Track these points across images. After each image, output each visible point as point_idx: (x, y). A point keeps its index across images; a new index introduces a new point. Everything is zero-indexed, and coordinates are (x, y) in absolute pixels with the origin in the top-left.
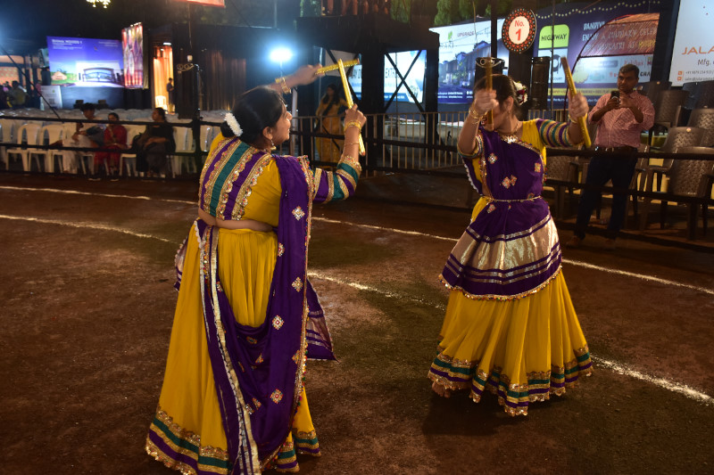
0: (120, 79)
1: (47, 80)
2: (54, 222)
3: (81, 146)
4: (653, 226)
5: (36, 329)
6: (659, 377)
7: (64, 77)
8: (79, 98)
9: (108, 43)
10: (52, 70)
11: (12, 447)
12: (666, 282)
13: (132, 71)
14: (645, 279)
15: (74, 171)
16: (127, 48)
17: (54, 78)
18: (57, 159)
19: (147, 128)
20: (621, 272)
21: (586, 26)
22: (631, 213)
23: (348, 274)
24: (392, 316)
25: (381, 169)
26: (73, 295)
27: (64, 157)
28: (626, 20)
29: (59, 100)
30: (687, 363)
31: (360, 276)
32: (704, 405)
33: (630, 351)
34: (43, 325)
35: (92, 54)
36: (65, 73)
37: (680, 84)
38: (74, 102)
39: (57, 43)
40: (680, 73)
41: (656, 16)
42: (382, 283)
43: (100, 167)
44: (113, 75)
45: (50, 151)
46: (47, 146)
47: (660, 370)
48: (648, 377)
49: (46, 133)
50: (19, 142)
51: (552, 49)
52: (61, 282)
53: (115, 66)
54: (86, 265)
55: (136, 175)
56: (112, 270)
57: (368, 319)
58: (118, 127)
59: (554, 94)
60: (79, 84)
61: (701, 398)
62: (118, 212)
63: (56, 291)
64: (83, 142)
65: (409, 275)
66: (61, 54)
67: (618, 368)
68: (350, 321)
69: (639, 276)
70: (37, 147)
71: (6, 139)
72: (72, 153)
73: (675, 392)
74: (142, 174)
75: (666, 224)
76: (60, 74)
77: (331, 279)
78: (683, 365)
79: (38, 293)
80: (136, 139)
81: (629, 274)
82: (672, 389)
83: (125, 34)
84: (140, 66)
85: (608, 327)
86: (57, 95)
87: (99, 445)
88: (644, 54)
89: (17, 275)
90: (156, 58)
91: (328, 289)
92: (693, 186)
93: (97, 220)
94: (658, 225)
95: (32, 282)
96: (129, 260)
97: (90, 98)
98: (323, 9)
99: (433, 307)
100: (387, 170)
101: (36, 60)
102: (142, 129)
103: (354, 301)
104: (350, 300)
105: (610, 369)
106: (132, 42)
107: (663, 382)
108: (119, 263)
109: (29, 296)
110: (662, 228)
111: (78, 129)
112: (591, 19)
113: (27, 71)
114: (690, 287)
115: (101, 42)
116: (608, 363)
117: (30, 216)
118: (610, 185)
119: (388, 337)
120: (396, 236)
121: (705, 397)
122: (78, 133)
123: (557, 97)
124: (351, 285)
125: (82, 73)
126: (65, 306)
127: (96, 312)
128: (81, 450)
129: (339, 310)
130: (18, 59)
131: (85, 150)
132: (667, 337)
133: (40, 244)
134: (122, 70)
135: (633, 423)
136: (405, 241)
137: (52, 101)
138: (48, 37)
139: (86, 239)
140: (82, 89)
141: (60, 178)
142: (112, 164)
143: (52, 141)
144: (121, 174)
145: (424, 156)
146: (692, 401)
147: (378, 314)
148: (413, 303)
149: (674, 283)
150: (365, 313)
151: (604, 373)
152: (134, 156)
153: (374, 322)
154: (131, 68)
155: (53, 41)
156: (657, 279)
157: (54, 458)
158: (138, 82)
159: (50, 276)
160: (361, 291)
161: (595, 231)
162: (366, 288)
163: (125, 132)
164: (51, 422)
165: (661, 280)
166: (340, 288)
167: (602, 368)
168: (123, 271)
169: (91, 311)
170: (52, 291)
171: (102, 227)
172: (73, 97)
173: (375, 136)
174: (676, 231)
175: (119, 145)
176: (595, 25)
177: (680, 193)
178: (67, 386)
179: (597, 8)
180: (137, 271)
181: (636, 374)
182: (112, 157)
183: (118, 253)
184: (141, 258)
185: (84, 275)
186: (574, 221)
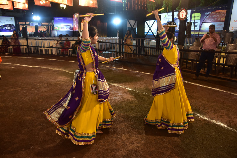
0: (72, 28)
1: (53, 29)
2: (48, 68)
3: (58, 47)
4: (221, 73)
5: (37, 98)
6: (213, 120)
7: (58, 28)
8: (61, 34)
9: (70, 19)
10: (55, 26)
11: (24, 130)
12: (221, 90)
13: (76, 26)
14: (215, 90)
15: (56, 54)
16: (74, 20)
17: (55, 28)
18: (52, 51)
19: (76, 42)
20: (208, 87)
21: (206, 14)
22: (214, 69)
23: (126, 85)
24: (136, 98)
25: (142, 55)
26: (48, 89)
27: (54, 50)
28: (217, 12)
29: (56, 34)
30: (222, 116)
31: (130, 86)
32: (225, 129)
33: (206, 111)
34: (39, 97)
35: (65, 22)
36: (58, 27)
37: (232, 31)
38: (60, 35)
39: (56, 19)
40: (232, 28)
41: (226, 11)
42: (136, 88)
43: (63, 53)
44: (70, 27)
45: (50, 48)
46: (49, 47)
47: (214, 117)
48: (210, 120)
49: (49, 43)
50: (43, 46)
51: (194, 20)
52: (46, 85)
53: (71, 25)
54: (54, 80)
55: (73, 55)
56: (60, 82)
57: (129, 99)
58: (68, 42)
59: (195, 33)
60: (61, 30)
61: (225, 127)
62: (65, 66)
63: (44, 88)
64: (59, 46)
65: (144, 86)
66: (57, 22)
67: (201, 117)
68: (124, 99)
69: (213, 88)
70: (47, 47)
71: (40, 45)
72: (56, 49)
73: (217, 124)
74: (74, 55)
75: (224, 73)
76: (57, 27)
77: (121, 87)
78: (221, 116)
79: (39, 88)
80: (73, 45)
81: (210, 88)
82: (216, 123)
83: (74, 16)
84: (78, 25)
85: (201, 104)
86: (56, 33)
87: (46, 131)
88: (222, 22)
89: (35, 83)
90: (82, 22)
91: (119, 89)
92: (232, 62)
93: (59, 68)
94: (222, 73)
95: (38, 85)
96: (65, 79)
97: (64, 34)
98: (126, 8)
99: (149, 96)
100: (144, 55)
101: (51, 23)
102: (74, 42)
103: (126, 93)
104: (125, 93)
105: (199, 117)
106: (76, 18)
107: (214, 121)
108: (62, 80)
109: (37, 88)
110: (223, 74)
111: (57, 42)
112: (207, 12)
113: (49, 27)
114: (228, 92)
115: (68, 18)
116: (198, 115)
117: (42, 66)
118: (207, 61)
119: (134, 104)
120: (143, 74)
121: (226, 126)
122: (57, 43)
123: (195, 34)
124: (127, 88)
125: (62, 27)
126: (45, 92)
127: (53, 94)
128: (41, 132)
129: (121, 96)
130: (47, 24)
131: (59, 48)
132: (218, 107)
133: (43, 74)
134: (73, 26)
135: (202, 133)
136: (145, 76)
137: (54, 35)
138: (54, 17)
139: (55, 73)
140: (62, 31)
141: (52, 56)
142: (66, 52)
143: (51, 46)
144: (68, 55)
145: (155, 51)
146: (222, 127)
147: (132, 98)
148: (143, 94)
149: (223, 91)
150: (129, 97)
151: (197, 118)
152: (72, 50)
153: (131, 100)
154: (75, 25)
155: (55, 18)
156: (219, 90)
157: (34, 134)
158: (77, 29)
159: (44, 83)
160: (129, 90)
161: (202, 75)
162: (131, 89)
163: (70, 43)
164: (35, 124)
165: (220, 90)
166: (123, 89)
167: (196, 116)
168: (63, 82)
169: (52, 93)
170: (43, 87)
171: (60, 70)
172: (60, 34)
173: (140, 45)
174: (227, 75)
175: (68, 47)
176: (208, 13)
177: (229, 64)
178: (41, 114)
179: (209, 8)
180: (67, 82)
181: (206, 119)
182: (66, 50)
183: (63, 77)
184: (69, 79)
185: (52, 83)
186: (196, 71)
